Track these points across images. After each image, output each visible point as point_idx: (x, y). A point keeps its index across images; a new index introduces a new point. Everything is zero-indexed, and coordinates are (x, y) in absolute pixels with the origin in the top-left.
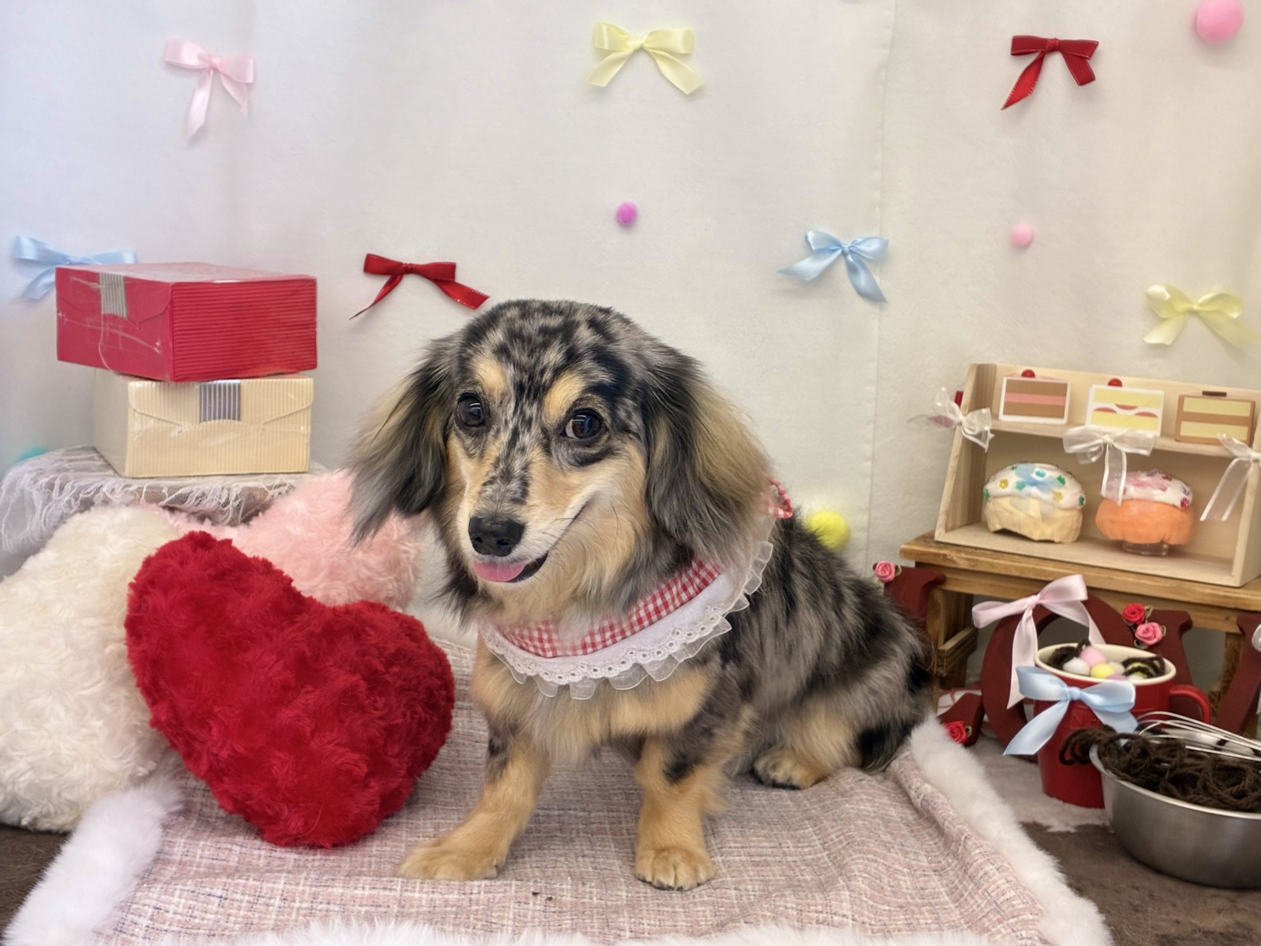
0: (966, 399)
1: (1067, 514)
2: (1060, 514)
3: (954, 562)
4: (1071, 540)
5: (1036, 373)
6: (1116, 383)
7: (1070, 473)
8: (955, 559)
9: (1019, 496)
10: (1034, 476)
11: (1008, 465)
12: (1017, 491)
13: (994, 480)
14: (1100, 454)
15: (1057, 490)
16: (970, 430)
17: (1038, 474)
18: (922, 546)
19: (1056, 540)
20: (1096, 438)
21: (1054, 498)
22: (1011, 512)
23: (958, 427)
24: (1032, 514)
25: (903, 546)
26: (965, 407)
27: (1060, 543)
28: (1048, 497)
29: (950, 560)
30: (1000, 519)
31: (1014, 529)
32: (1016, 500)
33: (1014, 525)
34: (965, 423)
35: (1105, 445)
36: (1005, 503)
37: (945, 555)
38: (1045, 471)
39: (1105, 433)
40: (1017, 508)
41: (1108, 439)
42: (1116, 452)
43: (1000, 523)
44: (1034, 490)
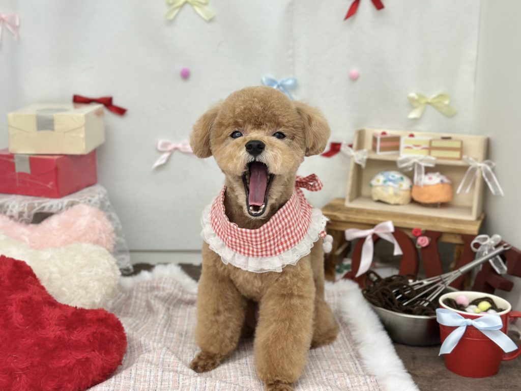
0: (354, 146)
1: (405, 192)
2: (402, 193)
4: (406, 203)
5: (387, 133)
6: (412, 136)
7: (405, 175)
8: (340, 216)
9: (385, 186)
10: (390, 177)
13: (374, 179)
14: (413, 167)
15: (401, 183)
16: (357, 159)
20: (411, 160)
22: (382, 193)
23: (352, 158)
24: (390, 193)
26: (354, 149)
27: (402, 205)
28: (397, 186)
30: (377, 196)
33: (383, 198)
34: (355, 156)
35: (415, 163)
37: (335, 215)
38: (395, 175)
39: (414, 158)
40: (384, 191)
41: (416, 160)
42: (419, 166)
44: (391, 184)
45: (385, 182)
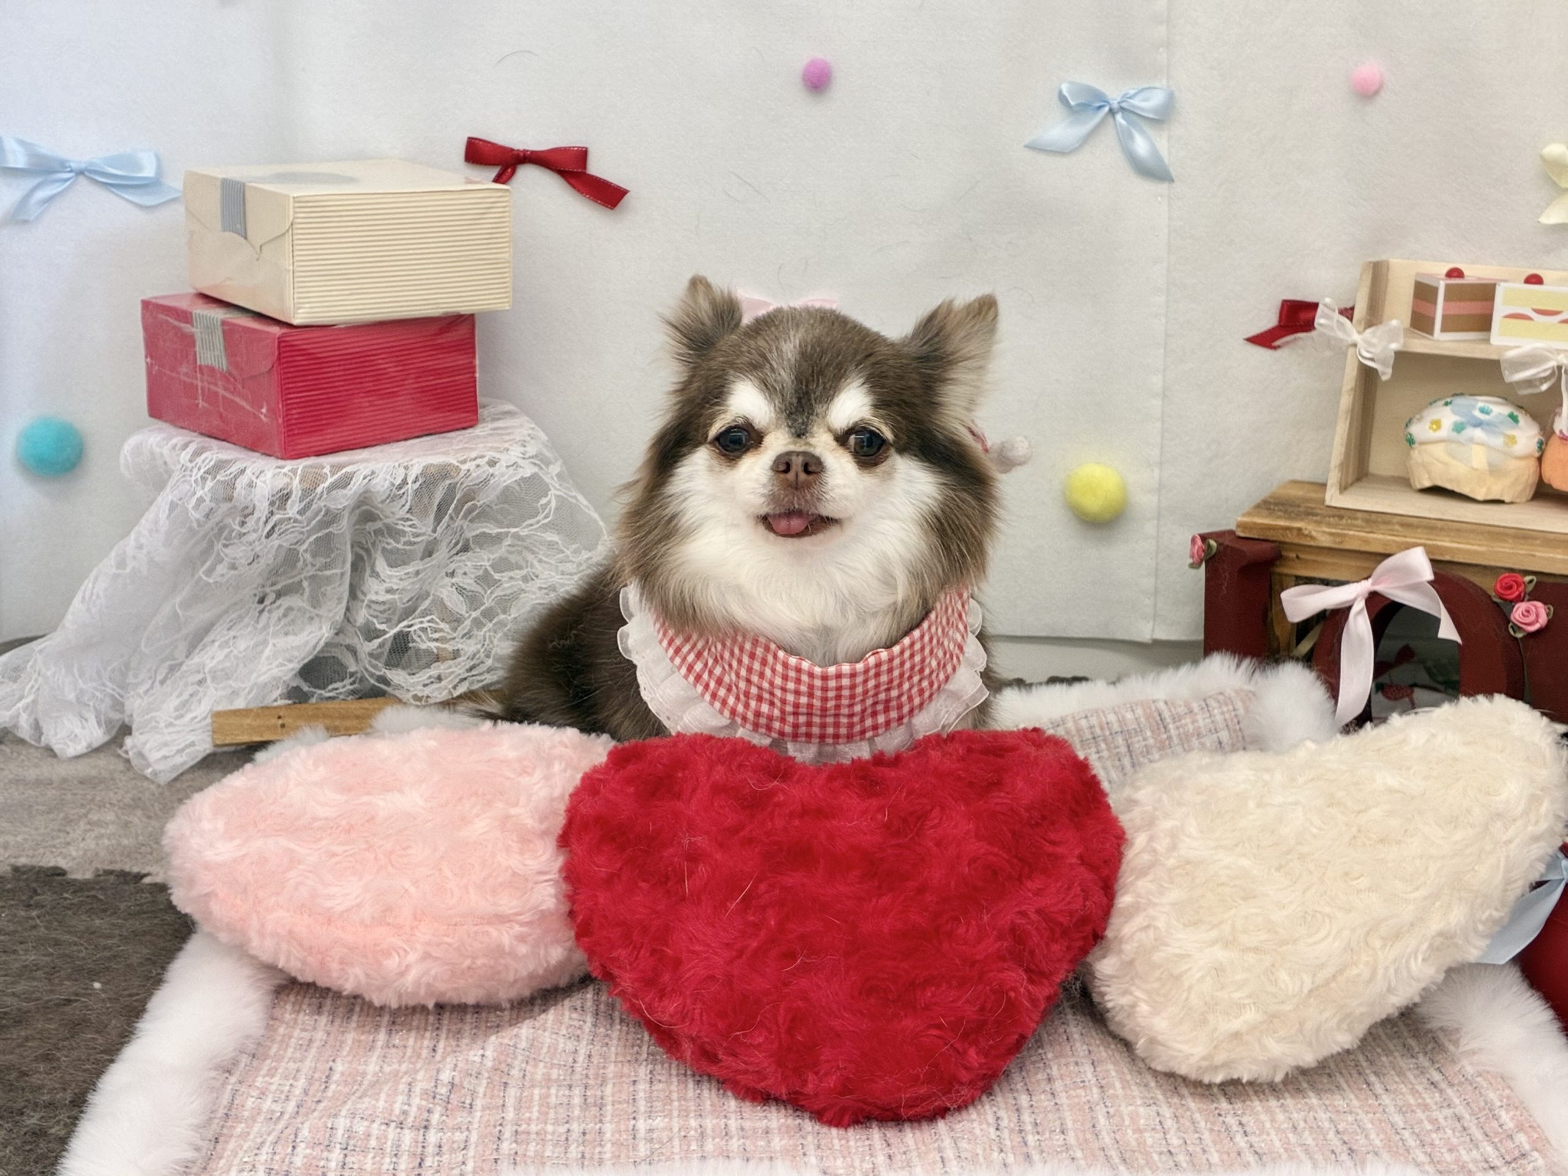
0: (1360, 312)
1: (1522, 463)
2: (1513, 464)
3: (1312, 538)
4: (1524, 500)
5: (1466, 273)
6: (1534, 280)
7: (1521, 408)
8: (1314, 534)
9: (1458, 442)
10: (1477, 413)
11: (1440, 399)
12: (1455, 434)
13: (1419, 420)
14: (1553, 380)
15: (1510, 432)
16: (1368, 352)
17: (1482, 411)
18: (1266, 517)
19: (1507, 499)
20: (1547, 359)
21: (1506, 444)
22: (1446, 464)
23: (1351, 350)
24: (1475, 466)
25: (1240, 519)
26: (1359, 322)
27: (1512, 503)
28: (1498, 441)
29: (1306, 536)
30: (1429, 472)
31: (1449, 486)
32: (1453, 446)
33: (1450, 481)
34: (1361, 344)
35: (1559, 368)
36: (1438, 450)
37: (1299, 530)
38: (1491, 407)
39: (1559, 351)
40: (1454, 458)
41: (1563, 360)
43: (1430, 478)
44: (1478, 433)
45: (1459, 428)
